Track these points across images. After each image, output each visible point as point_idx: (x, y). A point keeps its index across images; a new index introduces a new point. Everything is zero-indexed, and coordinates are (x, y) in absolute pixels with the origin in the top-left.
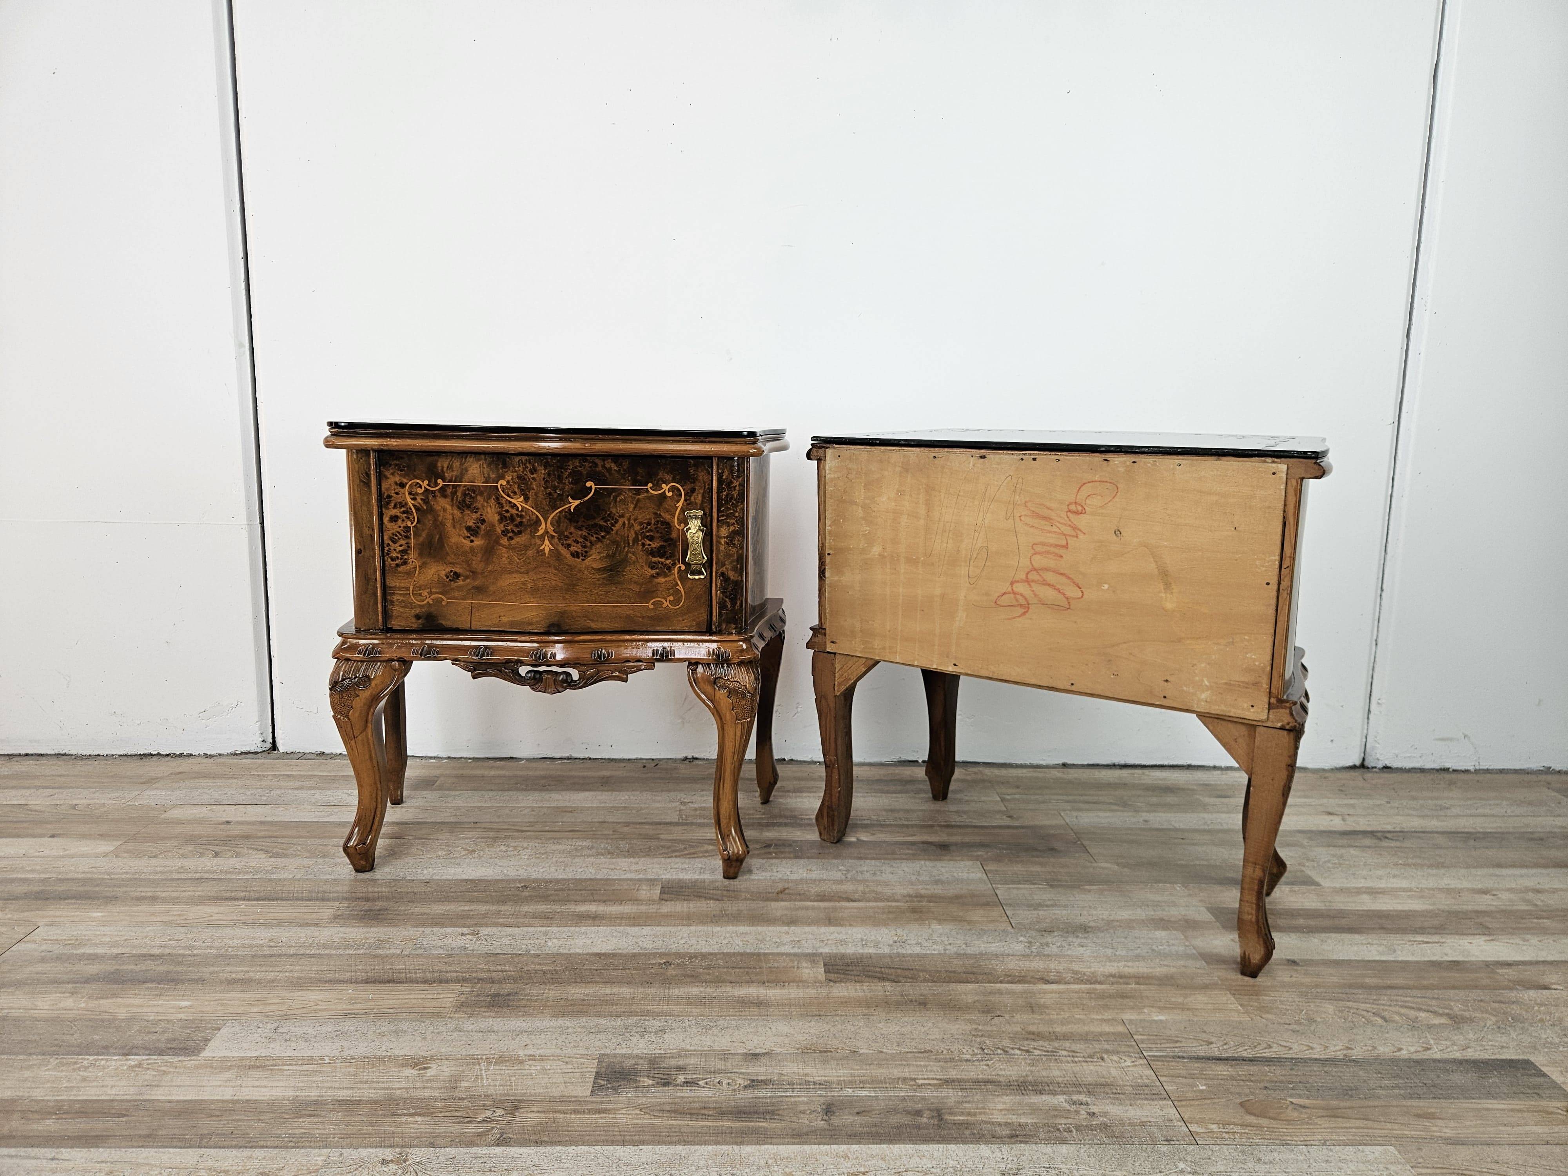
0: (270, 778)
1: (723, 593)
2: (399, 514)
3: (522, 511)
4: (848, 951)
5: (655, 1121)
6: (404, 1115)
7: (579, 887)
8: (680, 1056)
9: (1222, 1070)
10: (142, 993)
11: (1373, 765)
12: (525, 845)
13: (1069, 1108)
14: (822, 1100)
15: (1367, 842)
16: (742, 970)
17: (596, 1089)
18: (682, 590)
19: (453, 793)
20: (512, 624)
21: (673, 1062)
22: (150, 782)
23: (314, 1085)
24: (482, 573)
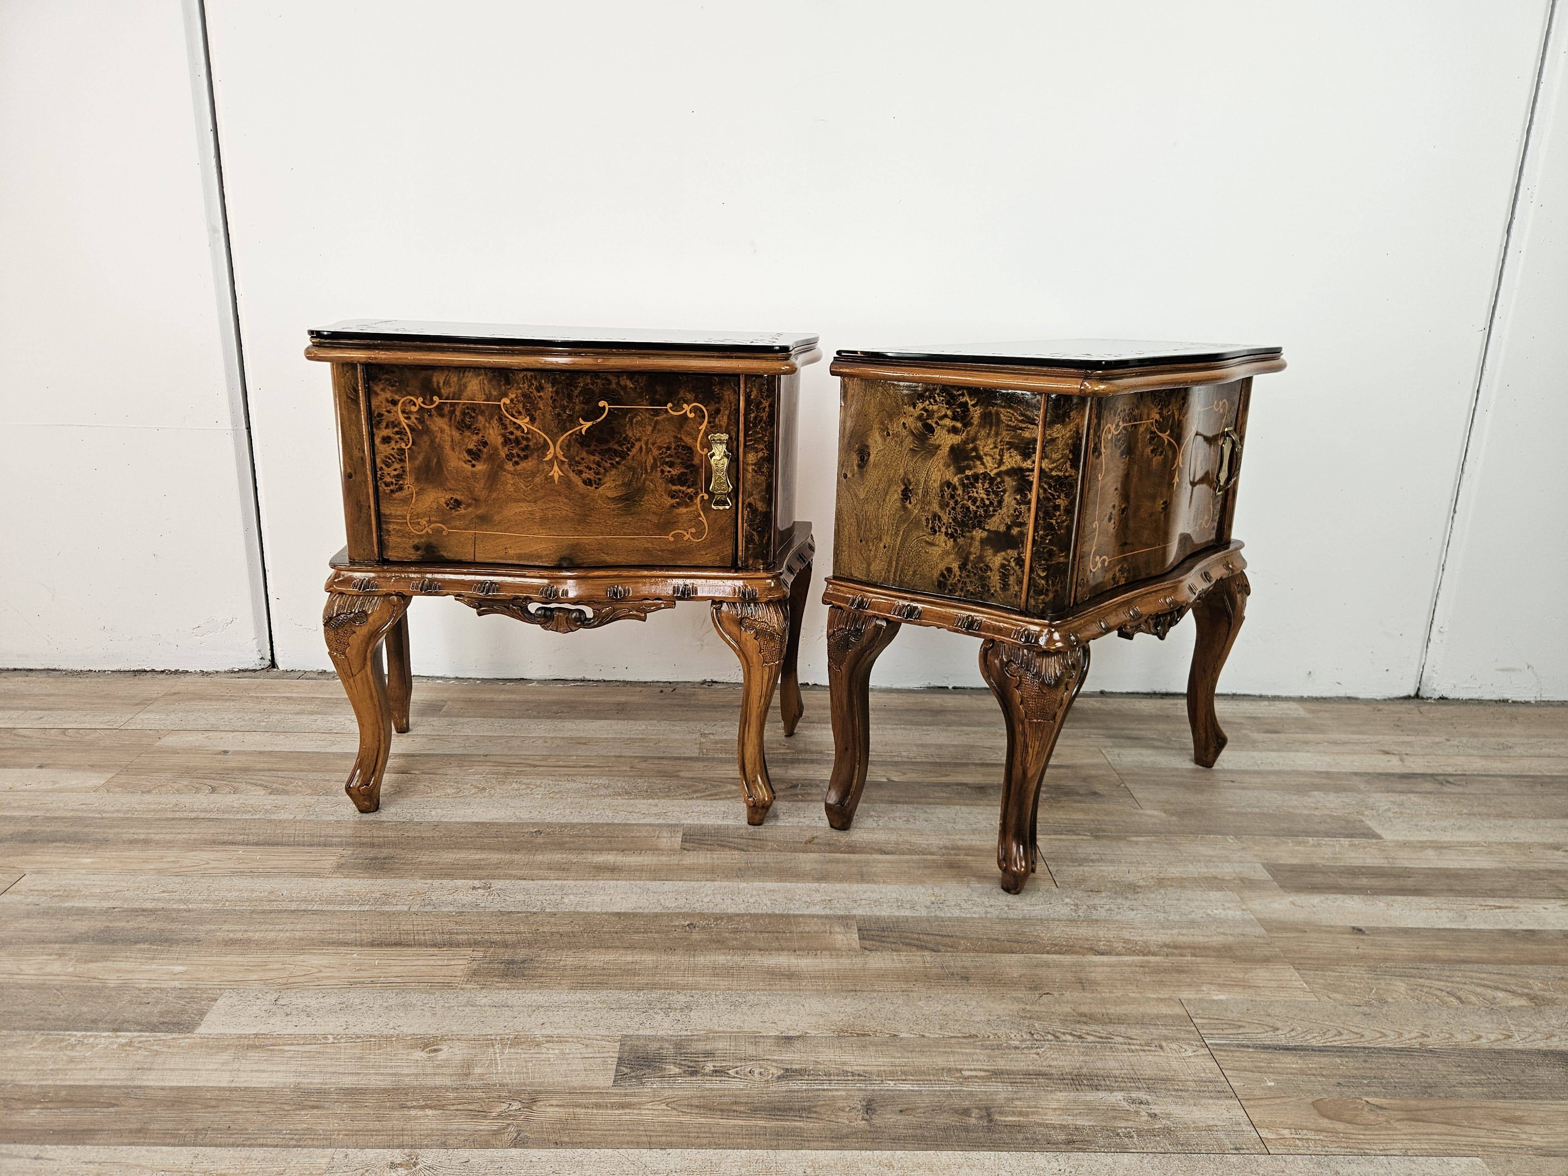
0: (269, 700)
1: (749, 525)
2: (392, 435)
3: (528, 433)
4: (883, 913)
5: (682, 1119)
6: (414, 1107)
7: (597, 833)
8: (708, 1038)
9: (1291, 1062)
10: (134, 955)
11: (1429, 695)
12: (538, 783)
13: (1128, 1108)
14: (861, 1094)
15: (1428, 786)
16: (771, 935)
17: (620, 1078)
18: (705, 521)
19: (461, 720)
20: (520, 557)
21: (701, 1046)
22: (145, 703)
23: (317, 1070)
24: (486, 501)
